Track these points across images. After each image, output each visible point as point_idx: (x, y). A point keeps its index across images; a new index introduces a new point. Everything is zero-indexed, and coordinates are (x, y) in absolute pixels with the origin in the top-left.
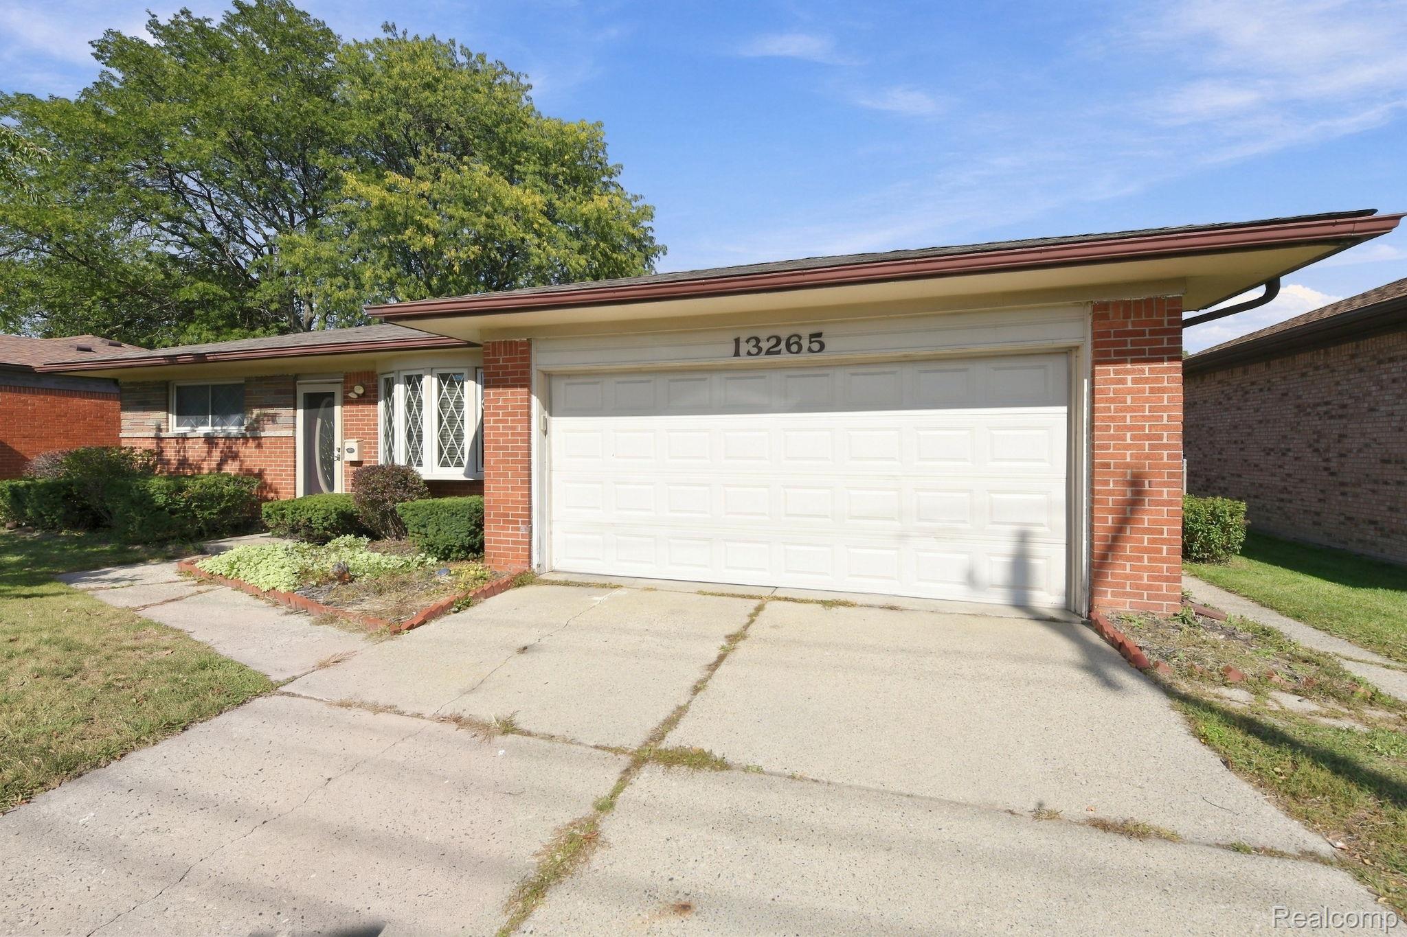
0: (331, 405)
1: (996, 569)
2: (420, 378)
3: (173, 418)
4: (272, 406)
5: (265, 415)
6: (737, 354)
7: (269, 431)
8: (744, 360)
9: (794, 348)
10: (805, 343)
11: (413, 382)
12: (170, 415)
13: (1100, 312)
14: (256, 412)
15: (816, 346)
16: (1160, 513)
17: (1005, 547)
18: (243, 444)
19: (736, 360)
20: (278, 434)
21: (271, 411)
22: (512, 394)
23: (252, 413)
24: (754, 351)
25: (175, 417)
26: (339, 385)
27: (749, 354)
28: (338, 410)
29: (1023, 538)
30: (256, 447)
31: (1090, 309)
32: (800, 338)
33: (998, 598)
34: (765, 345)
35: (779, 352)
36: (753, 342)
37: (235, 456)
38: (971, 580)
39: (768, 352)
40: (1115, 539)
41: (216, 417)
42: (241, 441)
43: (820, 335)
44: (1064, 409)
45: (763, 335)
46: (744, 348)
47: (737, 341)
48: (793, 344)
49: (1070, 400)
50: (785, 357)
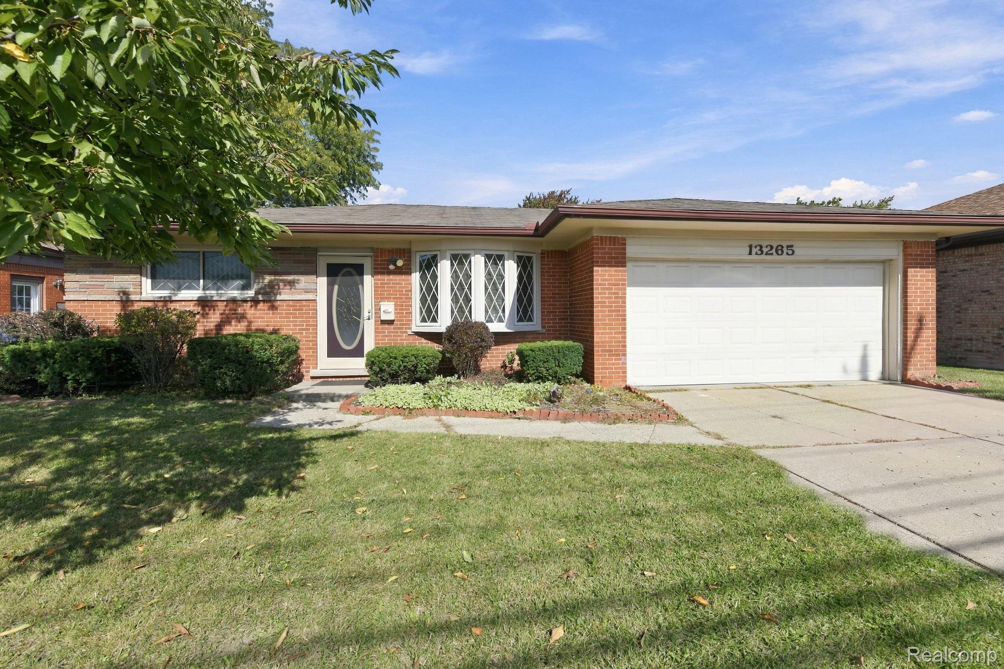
0: (361, 273)
1: (855, 364)
2: (467, 256)
3: (147, 283)
4: (289, 274)
5: (282, 281)
6: (750, 253)
7: (285, 295)
8: (754, 257)
9: (780, 252)
10: (785, 250)
11: (460, 260)
12: (144, 279)
13: (906, 246)
14: (268, 279)
15: (790, 252)
16: (929, 333)
17: (859, 353)
18: (251, 306)
19: (750, 257)
20: (298, 297)
21: (290, 278)
22: (616, 271)
23: (264, 279)
24: (759, 252)
25: (149, 281)
26: (369, 259)
27: (756, 254)
28: (368, 280)
29: (865, 348)
30: (269, 309)
31: (902, 243)
32: (782, 247)
33: (856, 377)
34: (765, 250)
35: (772, 254)
36: (758, 248)
37: (242, 317)
38: (845, 370)
39: (767, 254)
40: (914, 345)
41: (207, 281)
42: (249, 304)
43: (792, 246)
44: (882, 288)
45: (764, 244)
46: (754, 250)
47: (751, 247)
48: (779, 250)
49: (885, 282)
50: (775, 257)
